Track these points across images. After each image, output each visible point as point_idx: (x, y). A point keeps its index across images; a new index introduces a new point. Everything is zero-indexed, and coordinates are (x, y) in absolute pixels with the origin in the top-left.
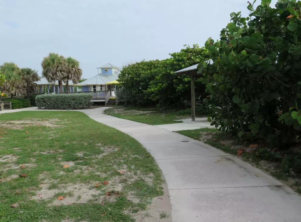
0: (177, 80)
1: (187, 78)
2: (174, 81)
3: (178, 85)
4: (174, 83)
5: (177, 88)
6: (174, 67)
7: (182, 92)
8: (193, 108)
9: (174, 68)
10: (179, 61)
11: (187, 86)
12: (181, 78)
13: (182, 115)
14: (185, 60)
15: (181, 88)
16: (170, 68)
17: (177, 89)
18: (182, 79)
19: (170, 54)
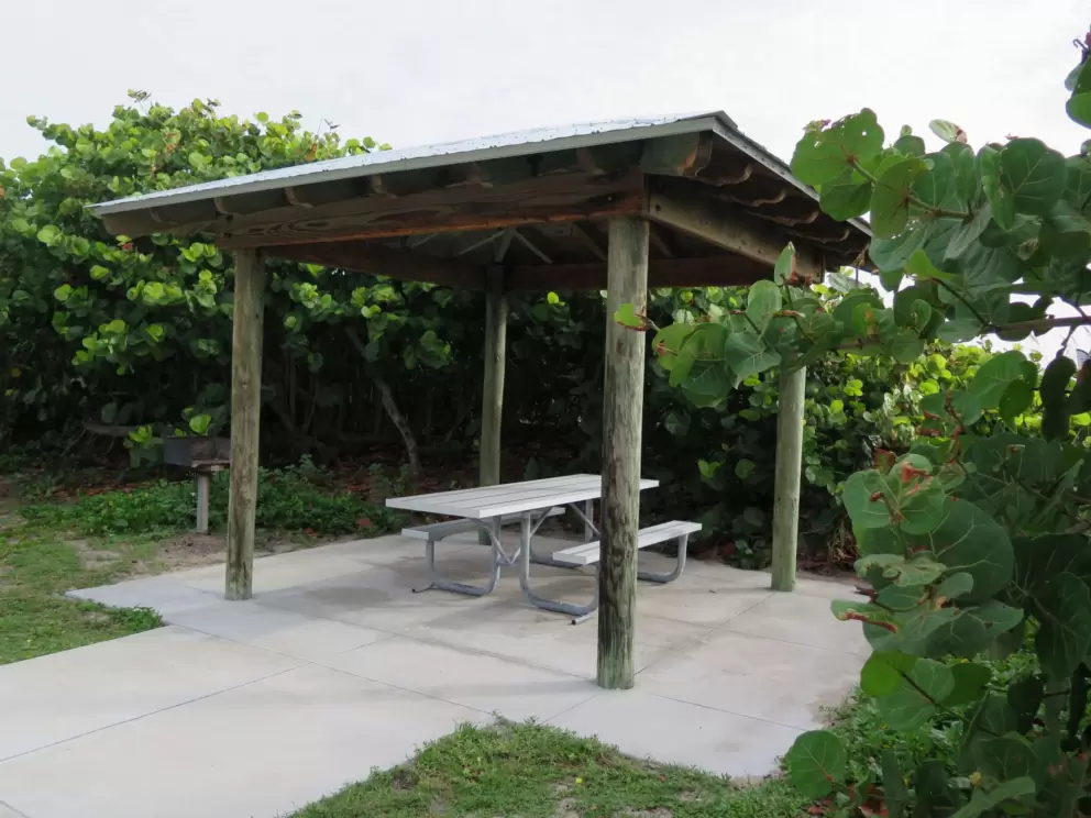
0: (83, 291)
1: (161, 281)
2: (62, 293)
3: (90, 325)
4: (61, 307)
5: (86, 343)
6: (68, 201)
7: (120, 371)
8: (242, 502)
9: (62, 210)
10: (98, 167)
11: (156, 332)
12: (116, 282)
13: (119, 530)
14: (147, 168)
15: (116, 347)
16: (33, 211)
17: (80, 354)
18: (122, 289)
19: (33, 123)
